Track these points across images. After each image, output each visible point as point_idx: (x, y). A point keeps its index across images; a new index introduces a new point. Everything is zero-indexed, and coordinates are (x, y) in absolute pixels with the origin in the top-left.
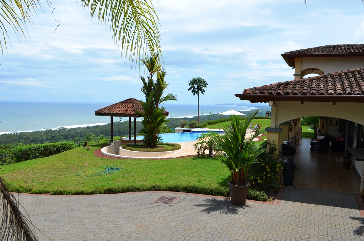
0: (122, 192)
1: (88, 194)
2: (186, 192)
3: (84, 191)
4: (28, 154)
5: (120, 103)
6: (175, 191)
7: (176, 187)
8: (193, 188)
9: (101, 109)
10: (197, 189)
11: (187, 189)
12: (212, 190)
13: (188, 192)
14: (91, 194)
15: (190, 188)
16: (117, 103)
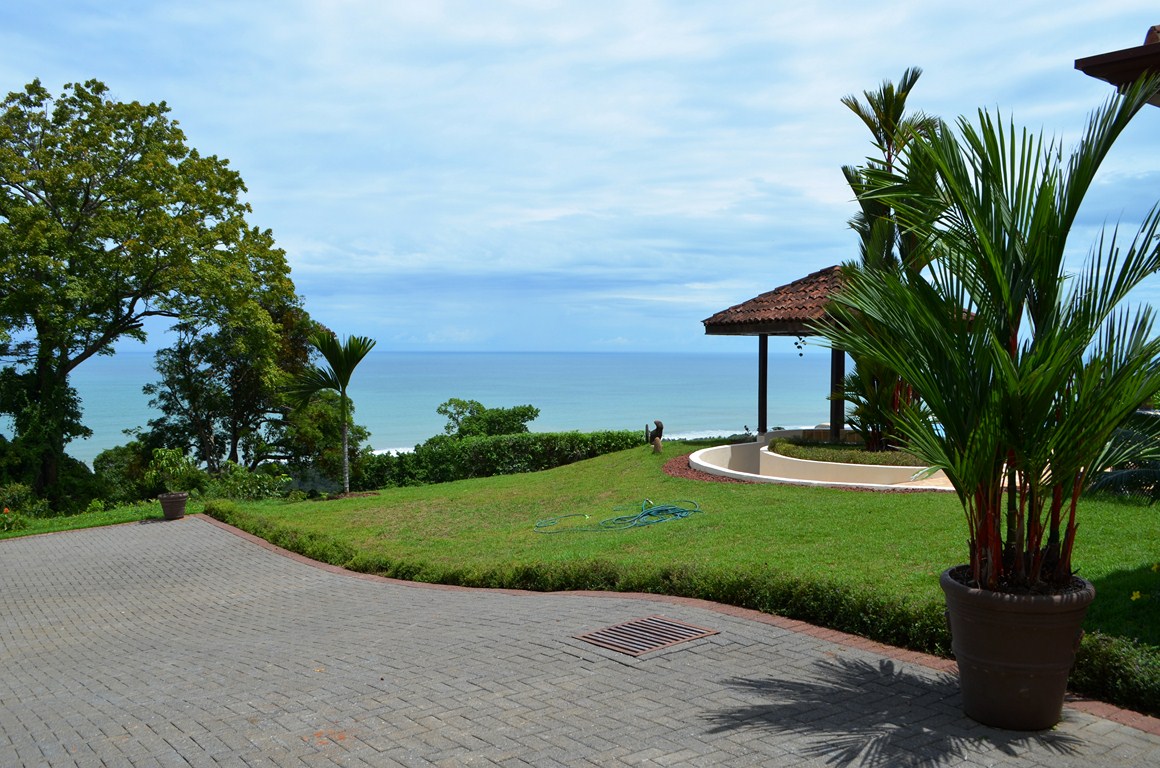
0: (561, 588)
1: (471, 584)
2: (782, 615)
3: (461, 572)
4: (489, 459)
5: (794, 284)
6: (739, 604)
7: (747, 585)
8: (816, 599)
9: (724, 312)
10: (836, 601)
11: (790, 595)
12: (905, 619)
13: (792, 617)
14: (478, 587)
15: (803, 593)
16: (783, 287)
